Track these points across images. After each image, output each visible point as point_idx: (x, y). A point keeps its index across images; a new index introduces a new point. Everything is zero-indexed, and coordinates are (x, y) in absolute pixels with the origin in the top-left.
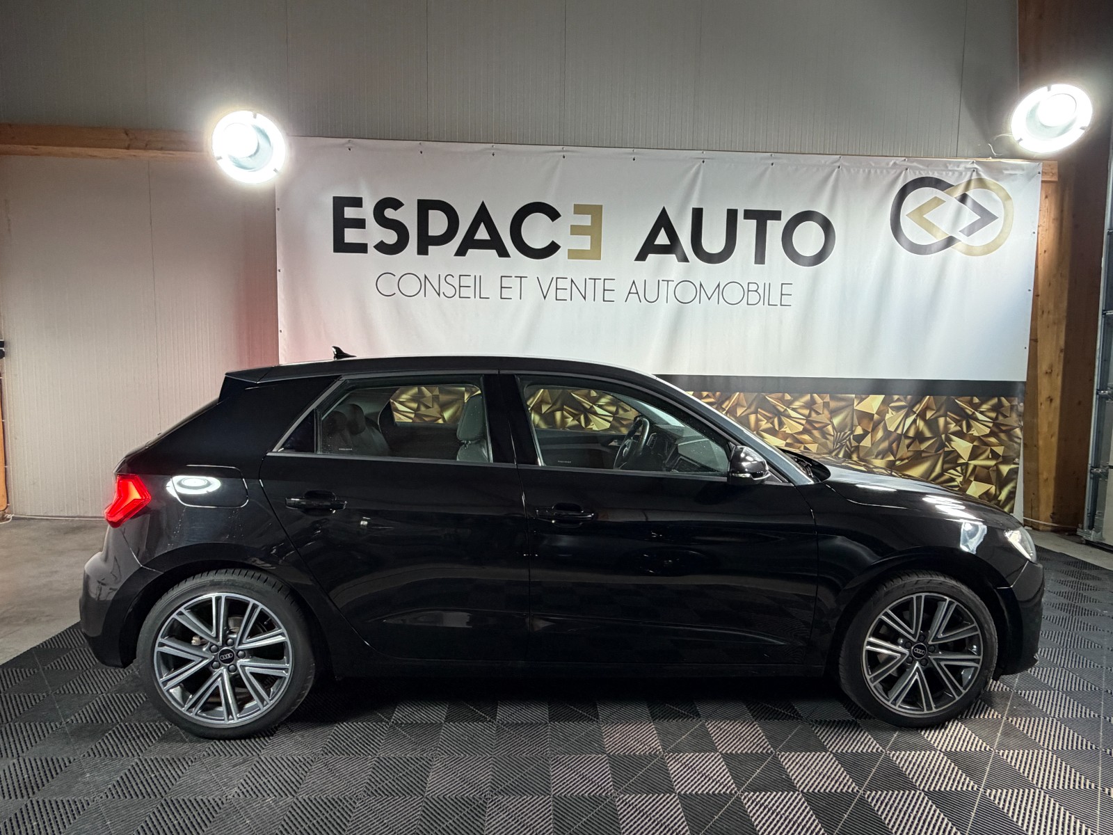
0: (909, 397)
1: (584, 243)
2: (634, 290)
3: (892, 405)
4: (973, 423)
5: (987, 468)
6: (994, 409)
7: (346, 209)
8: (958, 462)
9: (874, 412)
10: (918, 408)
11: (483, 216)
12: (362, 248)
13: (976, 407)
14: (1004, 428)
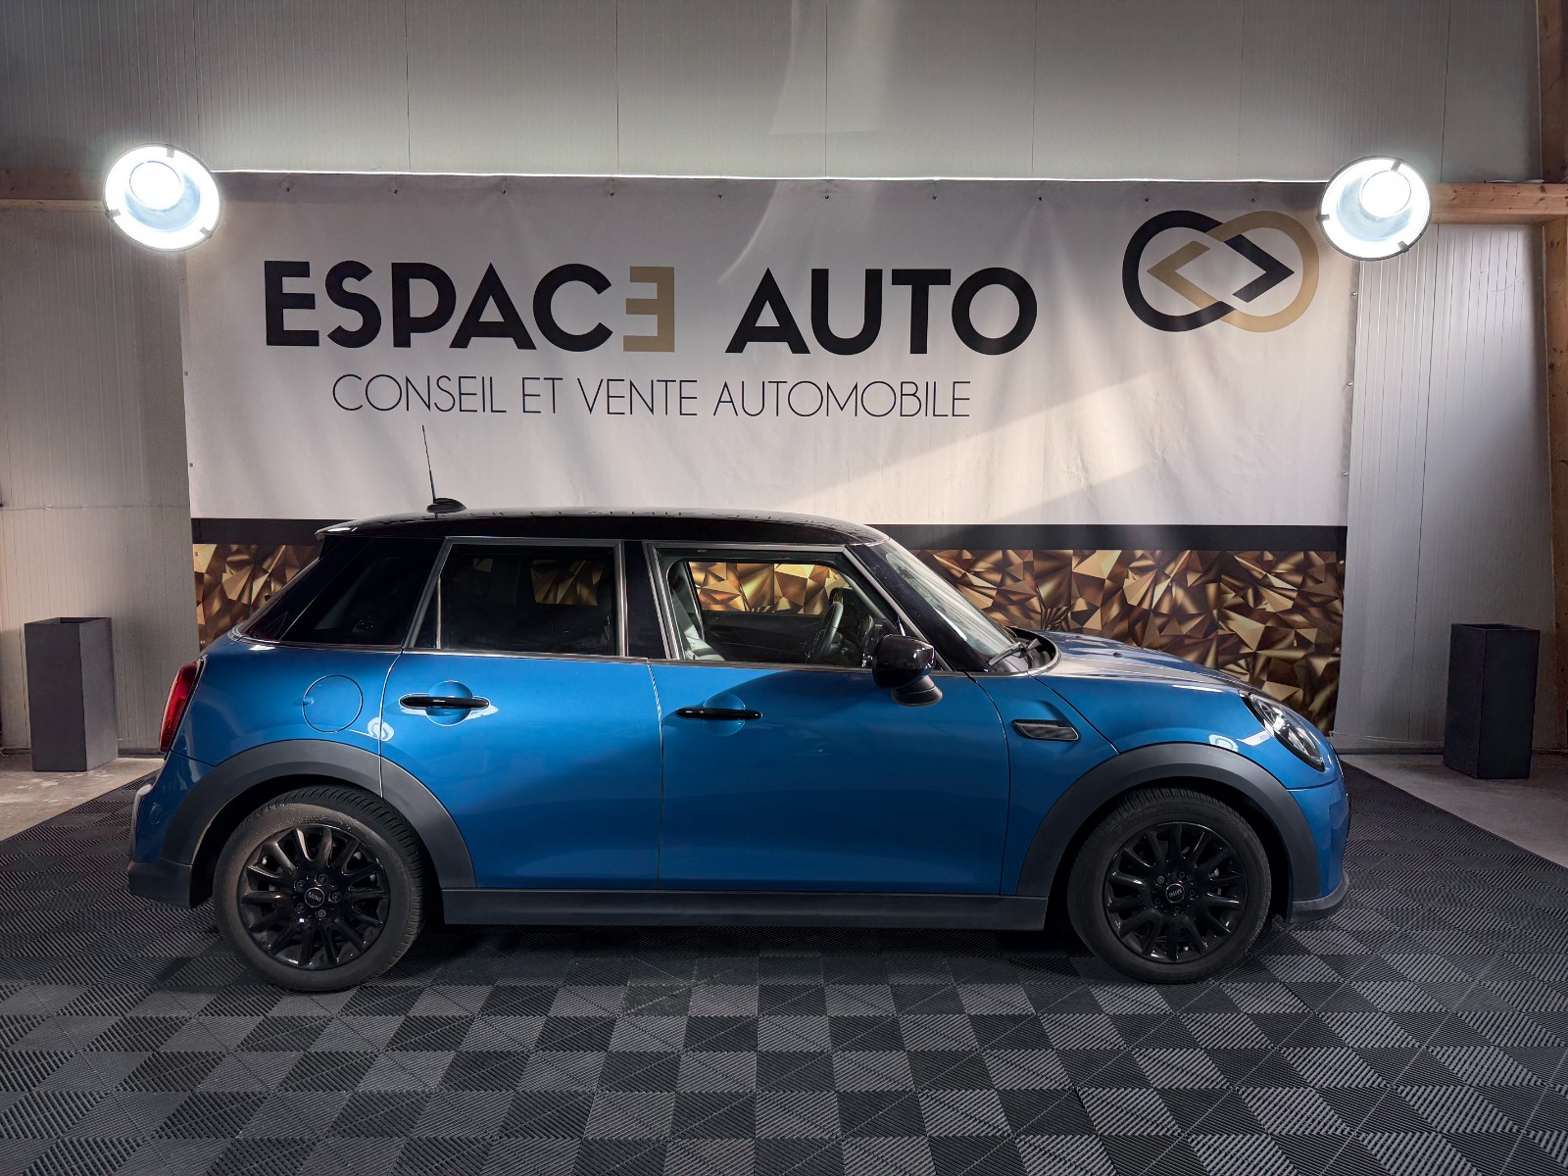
0: (1158, 552)
1: (648, 326)
2: (726, 397)
3: (1134, 564)
4: (1267, 593)
5: (1291, 661)
6: (1298, 569)
7: (285, 280)
8: (1242, 652)
9: (1105, 575)
10: (1173, 569)
11: (491, 286)
12: (310, 338)
13: (1270, 567)
14: (1316, 600)
